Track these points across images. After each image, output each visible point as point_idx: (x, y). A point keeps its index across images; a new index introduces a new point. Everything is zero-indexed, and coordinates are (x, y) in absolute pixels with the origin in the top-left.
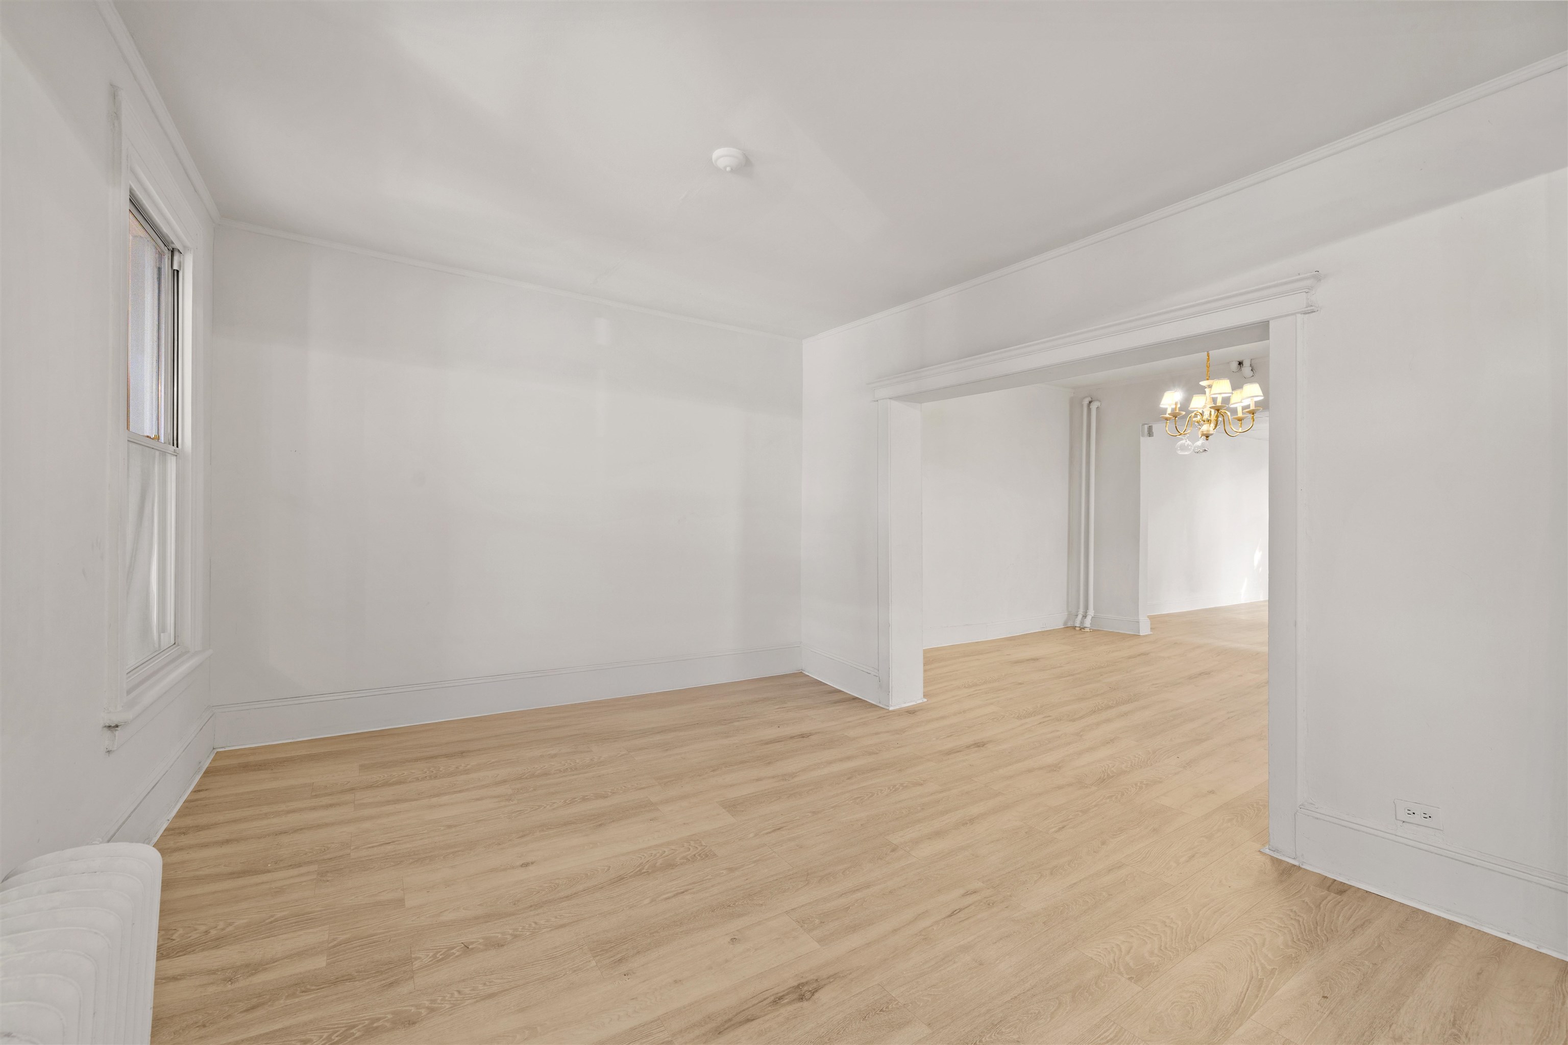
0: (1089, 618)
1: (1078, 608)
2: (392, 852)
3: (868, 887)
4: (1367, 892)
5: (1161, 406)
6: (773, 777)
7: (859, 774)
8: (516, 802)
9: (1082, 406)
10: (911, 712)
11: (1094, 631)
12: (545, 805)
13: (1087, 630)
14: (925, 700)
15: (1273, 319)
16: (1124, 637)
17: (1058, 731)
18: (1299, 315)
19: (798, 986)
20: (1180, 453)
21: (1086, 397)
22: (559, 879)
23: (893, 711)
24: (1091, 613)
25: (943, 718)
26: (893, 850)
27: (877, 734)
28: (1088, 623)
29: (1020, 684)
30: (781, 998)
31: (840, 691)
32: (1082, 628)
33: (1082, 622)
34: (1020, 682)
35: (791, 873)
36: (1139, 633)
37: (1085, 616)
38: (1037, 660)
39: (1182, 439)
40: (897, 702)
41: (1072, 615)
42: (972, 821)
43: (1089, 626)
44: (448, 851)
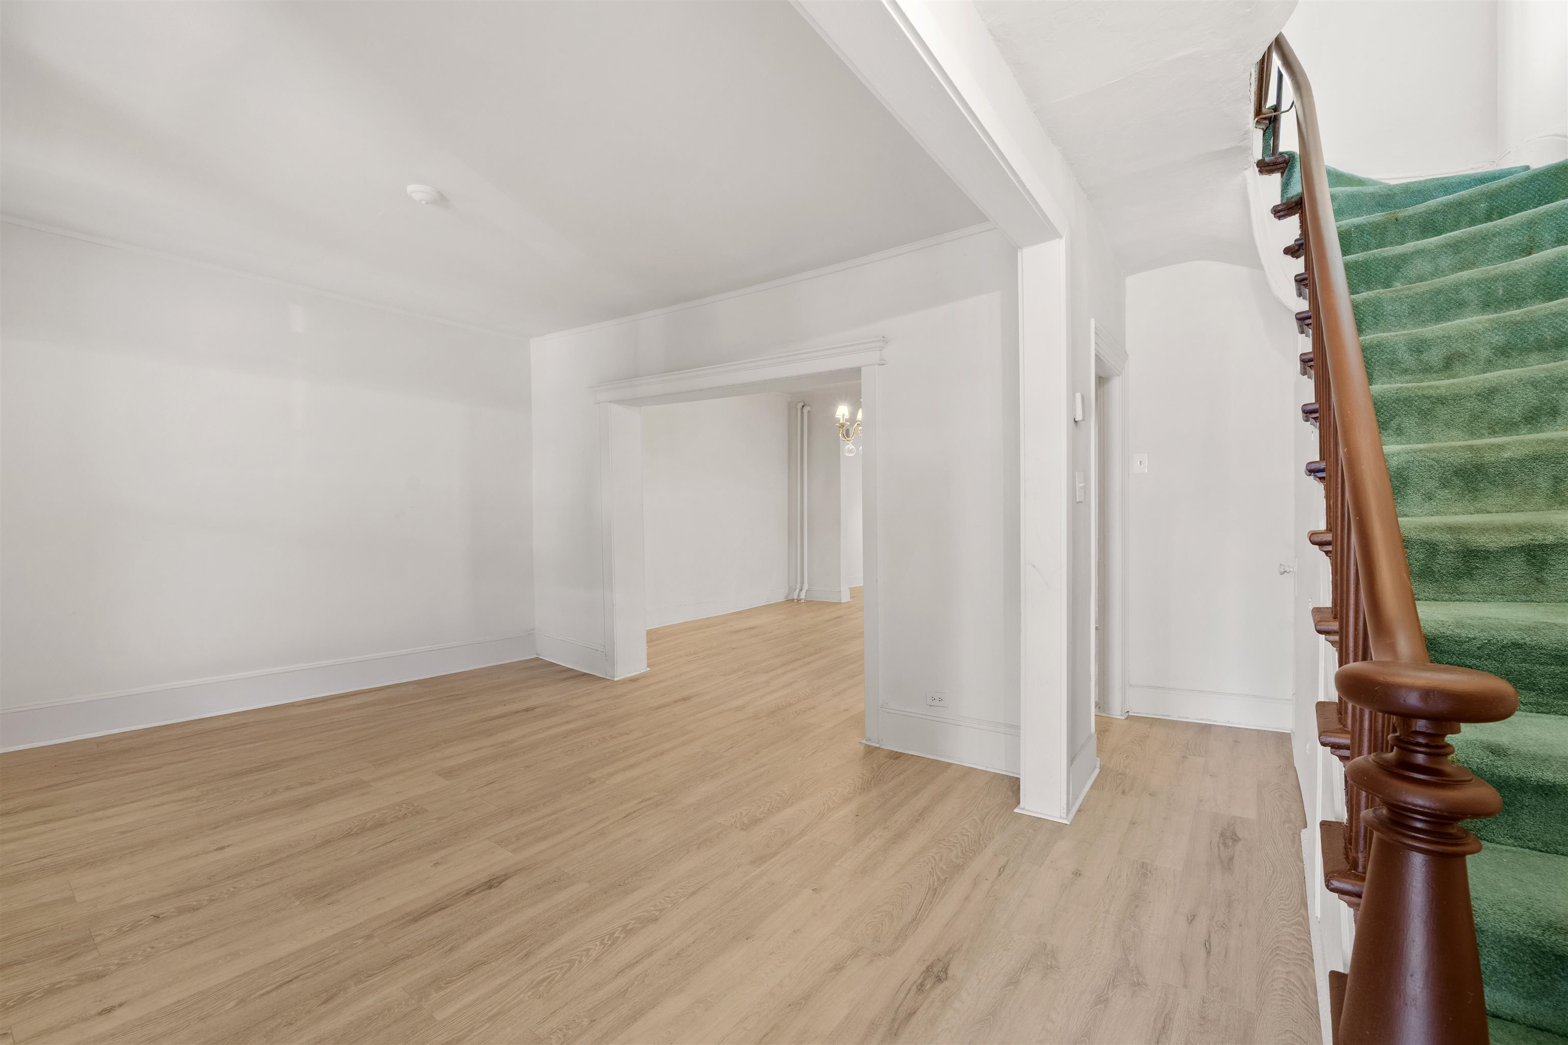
0: (804, 591)
1: (797, 583)
2: (51, 863)
3: (563, 810)
4: (912, 755)
5: (836, 416)
6: (492, 746)
7: (574, 733)
8: (205, 801)
9: (797, 409)
10: (633, 680)
11: (808, 601)
12: (242, 800)
13: (803, 601)
14: (649, 669)
15: (863, 366)
16: (828, 604)
17: (752, 681)
18: (876, 365)
19: (489, 881)
20: (847, 454)
21: (800, 402)
22: (260, 853)
23: (617, 681)
24: (806, 587)
25: (661, 681)
26: (591, 783)
27: (598, 700)
28: (803, 596)
29: (734, 649)
30: (473, 890)
31: (571, 670)
32: (799, 600)
33: (799, 595)
34: (734, 647)
35: (497, 812)
36: (841, 600)
37: (801, 590)
38: (754, 628)
39: (848, 444)
40: (621, 674)
41: (791, 590)
42: (662, 754)
43: (804, 598)
44: (123, 853)
